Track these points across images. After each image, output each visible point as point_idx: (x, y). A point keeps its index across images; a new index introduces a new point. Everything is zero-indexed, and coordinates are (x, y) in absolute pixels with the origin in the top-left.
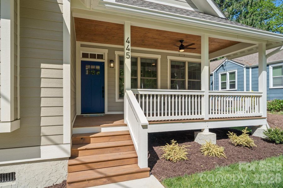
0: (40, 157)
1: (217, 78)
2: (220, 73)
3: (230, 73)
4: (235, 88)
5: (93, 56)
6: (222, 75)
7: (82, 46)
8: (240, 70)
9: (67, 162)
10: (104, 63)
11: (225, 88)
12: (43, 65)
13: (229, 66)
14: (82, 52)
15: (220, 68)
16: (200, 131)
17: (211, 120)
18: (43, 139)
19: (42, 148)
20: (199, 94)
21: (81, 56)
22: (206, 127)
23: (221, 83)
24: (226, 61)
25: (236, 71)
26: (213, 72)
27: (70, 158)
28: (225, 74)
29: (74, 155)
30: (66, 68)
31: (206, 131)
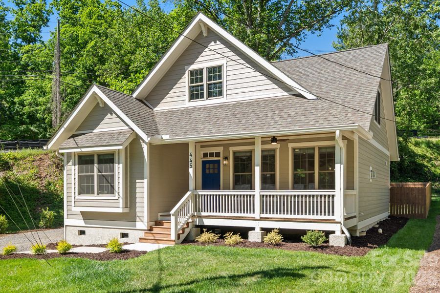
0: (136, 227)
5: (211, 155)
7: (202, 146)
10: (220, 160)
12: (137, 181)
16: (253, 229)
17: (261, 219)
18: (138, 219)
19: (137, 222)
20: (252, 193)
21: (202, 156)
22: (258, 225)
27: (148, 230)
29: (151, 229)
30: (146, 181)
31: (258, 230)
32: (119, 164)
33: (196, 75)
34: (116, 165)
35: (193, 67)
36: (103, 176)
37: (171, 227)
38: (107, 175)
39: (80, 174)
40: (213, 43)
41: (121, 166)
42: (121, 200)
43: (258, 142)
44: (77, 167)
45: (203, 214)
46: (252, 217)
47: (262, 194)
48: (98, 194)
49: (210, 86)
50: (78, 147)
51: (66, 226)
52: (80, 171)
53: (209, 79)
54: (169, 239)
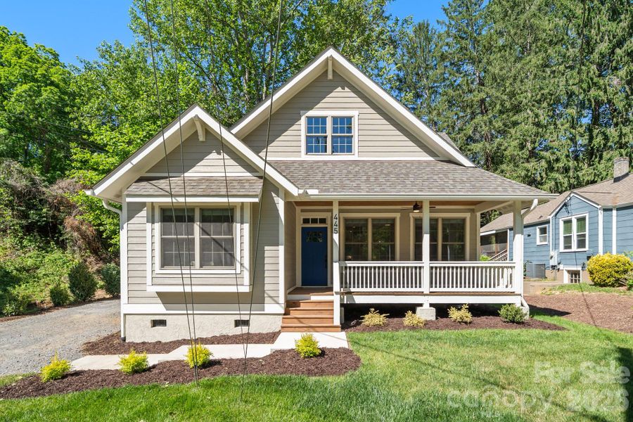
0: (264, 311)
1: (557, 229)
2: (576, 216)
3: (579, 220)
4: (585, 247)
5: (314, 221)
6: (565, 222)
7: (302, 211)
8: (592, 214)
9: (281, 317)
10: (327, 227)
11: (570, 247)
12: (266, 248)
13: (576, 206)
14: (302, 218)
15: (561, 208)
17: (432, 293)
18: (267, 300)
19: (265, 305)
20: (418, 265)
21: (302, 222)
22: (426, 301)
23: (564, 237)
24: (571, 195)
25: (587, 216)
26: (551, 217)
27: (284, 314)
28: (570, 221)
29: (287, 313)
30: (281, 249)
31: (426, 306)
32: (242, 223)
33: (316, 124)
34: (237, 226)
35: (311, 113)
36: (214, 239)
37: (334, 309)
38: (220, 239)
39: (163, 237)
40: (339, 89)
41: (246, 226)
42: (246, 275)
43: (426, 207)
44: (157, 226)
45: (352, 290)
46: (419, 292)
47: (432, 265)
48: (201, 266)
49: (335, 139)
50: (171, 196)
51: (125, 315)
52: (163, 232)
53: (335, 130)
54: (331, 325)
